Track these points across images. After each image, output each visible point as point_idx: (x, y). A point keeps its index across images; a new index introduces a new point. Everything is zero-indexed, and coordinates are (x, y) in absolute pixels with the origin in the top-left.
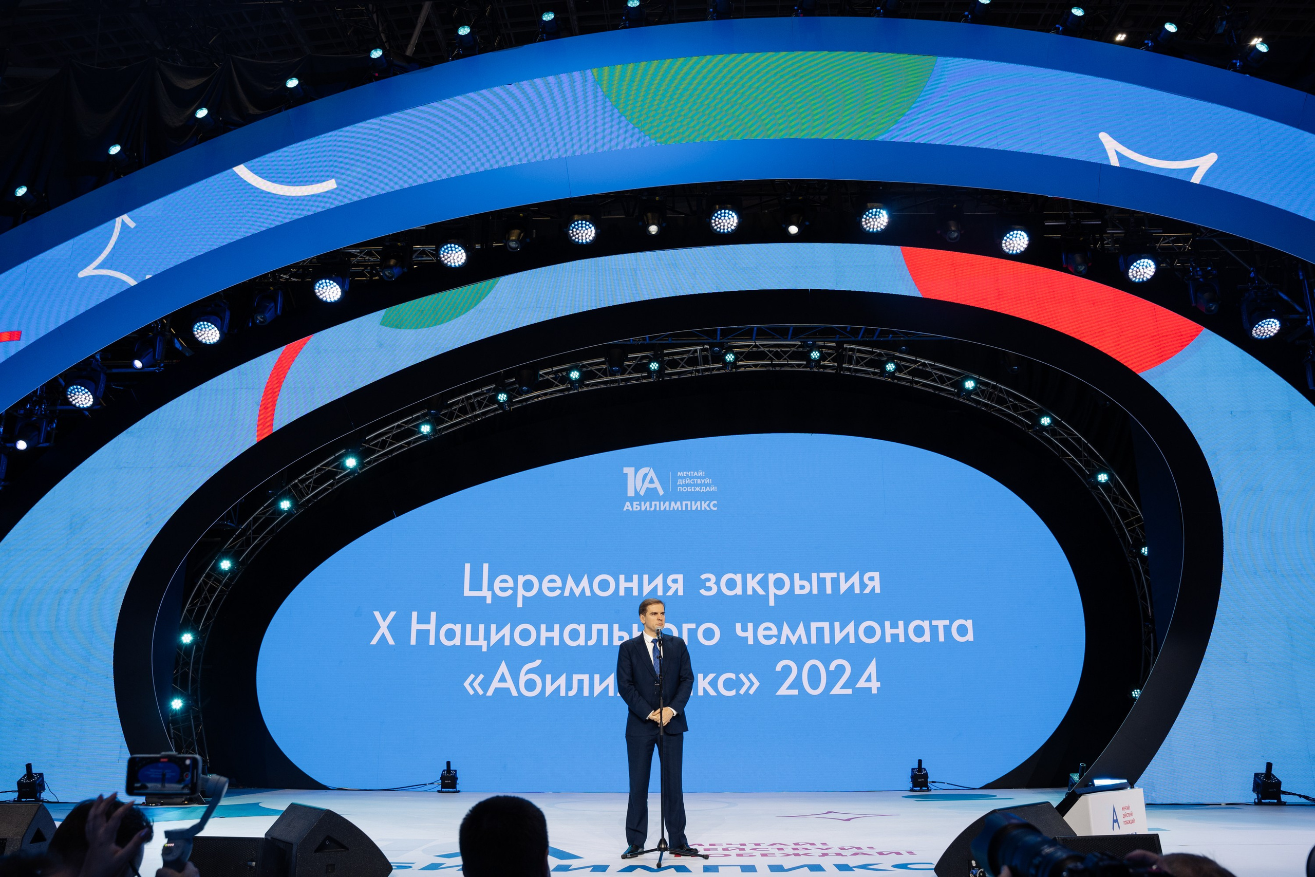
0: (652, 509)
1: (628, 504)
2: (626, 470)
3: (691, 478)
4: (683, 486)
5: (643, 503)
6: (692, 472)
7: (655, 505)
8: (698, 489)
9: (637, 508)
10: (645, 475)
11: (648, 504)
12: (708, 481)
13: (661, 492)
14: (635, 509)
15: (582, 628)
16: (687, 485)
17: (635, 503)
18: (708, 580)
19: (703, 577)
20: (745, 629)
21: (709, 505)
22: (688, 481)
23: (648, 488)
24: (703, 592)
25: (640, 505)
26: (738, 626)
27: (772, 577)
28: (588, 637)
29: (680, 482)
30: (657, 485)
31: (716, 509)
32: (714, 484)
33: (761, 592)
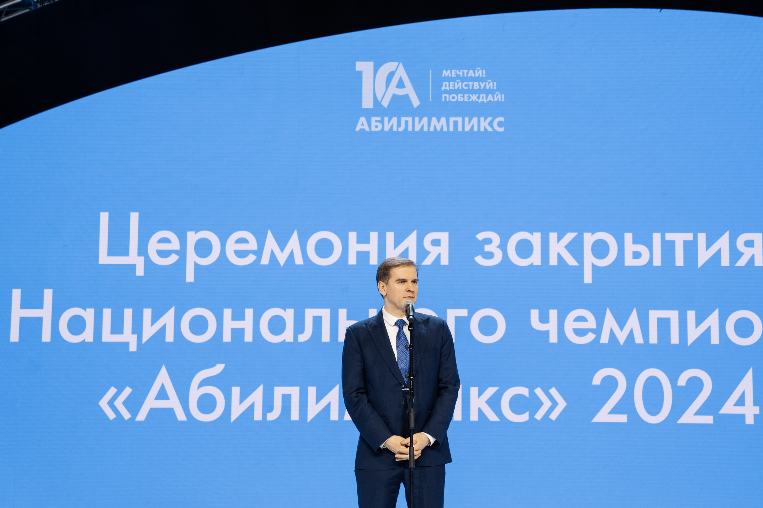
0: (401, 129)
1: (363, 120)
2: (360, 66)
3: (463, 79)
4: (450, 92)
5: (386, 119)
6: (466, 71)
7: (407, 122)
8: (474, 98)
9: (376, 127)
10: (391, 76)
11: (394, 120)
12: (490, 85)
13: (416, 102)
14: (373, 129)
15: (288, 315)
16: (457, 92)
17: (374, 119)
18: (489, 241)
19: (481, 236)
20: (544, 319)
21: (491, 124)
22: (459, 85)
23: (394, 97)
24: (480, 260)
25: (382, 122)
26: (535, 314)
27: (589, 239)
28: (299, 328)
29: (446, 86)
30: (409, 90)
31: (502, 129)
32: (500, 89)
33: (571, 261)
